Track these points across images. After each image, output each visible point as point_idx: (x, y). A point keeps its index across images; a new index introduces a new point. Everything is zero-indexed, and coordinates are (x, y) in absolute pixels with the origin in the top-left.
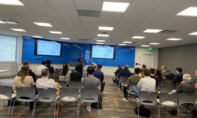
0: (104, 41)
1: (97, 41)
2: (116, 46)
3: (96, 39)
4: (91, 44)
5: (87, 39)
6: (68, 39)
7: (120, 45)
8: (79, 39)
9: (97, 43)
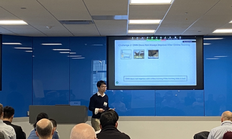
0: (158, 21)
1: (132, 22)
2: (203, 37)
3: (126, 17)
4: (108, 37)
5: (91, 19)
6: (22, 22)
7: (218, 31)
8: (63, 22)
9: (131, 32)
